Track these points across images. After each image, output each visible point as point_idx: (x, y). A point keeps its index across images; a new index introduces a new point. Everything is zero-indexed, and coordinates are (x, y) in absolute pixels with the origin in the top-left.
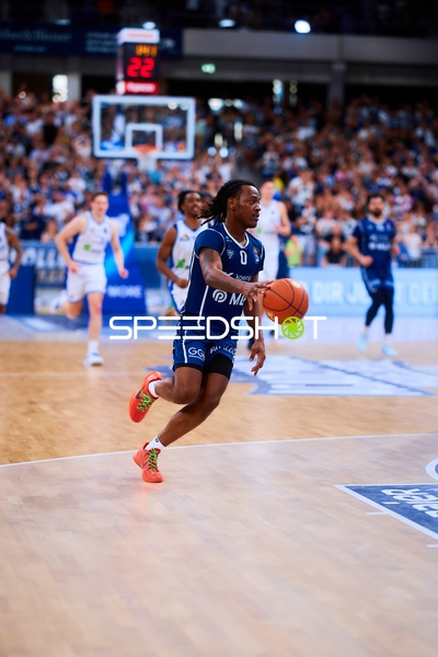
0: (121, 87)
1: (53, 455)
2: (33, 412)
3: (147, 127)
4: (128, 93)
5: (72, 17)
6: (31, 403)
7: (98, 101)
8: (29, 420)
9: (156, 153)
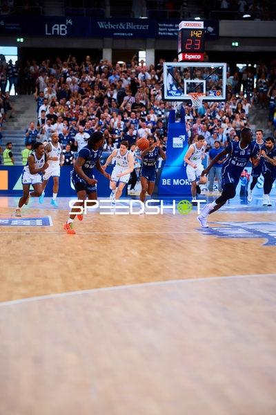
0: (180, 57)
1: (140, 282)
2: (128, 256)
3: (197, 81)
4: (184, 60)
5: (149, 15)
6: (126, 250)
7: (166, 65)
8: (125, 260)
9: (203, 97)
